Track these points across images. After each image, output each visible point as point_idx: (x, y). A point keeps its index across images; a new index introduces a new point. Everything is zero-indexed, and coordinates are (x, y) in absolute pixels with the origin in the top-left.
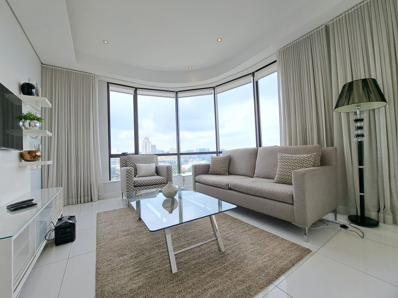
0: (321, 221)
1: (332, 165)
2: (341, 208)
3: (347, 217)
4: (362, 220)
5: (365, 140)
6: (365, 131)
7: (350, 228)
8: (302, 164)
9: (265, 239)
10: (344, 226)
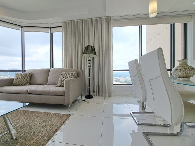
0: (76, 101)
1: (81, 77)
2: (83, 94)
3: (85, 97)
4: (89, 97)
5: (91, 67)
6: (91, 65)
7: (85, 100)
8: (70, 76)
9: (49, 117)
10: (84, 101)
